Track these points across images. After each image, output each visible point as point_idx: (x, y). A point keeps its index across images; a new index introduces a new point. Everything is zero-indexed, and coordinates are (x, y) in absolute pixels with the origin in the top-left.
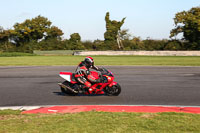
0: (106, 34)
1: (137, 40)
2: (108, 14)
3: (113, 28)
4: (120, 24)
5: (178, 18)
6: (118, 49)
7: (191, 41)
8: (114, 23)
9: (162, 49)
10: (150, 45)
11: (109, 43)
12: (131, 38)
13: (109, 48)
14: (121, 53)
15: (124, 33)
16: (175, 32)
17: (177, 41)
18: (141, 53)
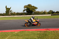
1: (15, 13)
2: (6, 6)
3: (8, 10)
4: (10, 9)
5: (25, 7)
6: (10, 15)
7: (28, 13)
8: (8, 8)
9: (21, 15)
10: (18, 14)
11: (7, 14)
12: (13, 12)
15: (11, 11)
16: (24, 10)
17: (25, 13)
18: (16, 16)
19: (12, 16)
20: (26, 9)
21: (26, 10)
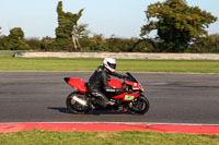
0: (58, 30)
1: (99, 38)
2: (60, 4)
3: (67, 21)
4: (76, 17)
5: (151, 11)
6: (74, 50)
7: (167, 41)
8: (68, 15)
9: (130, 51)
10: (115, 45)
11: (62, 42)
12: (91, 36)
13: (63, 48)
14: (78, 55)
15: (82, 28)
16: (147, 29)
17: (150, 41)
19: (86, 55)
20: (155, 20)
21: (158, 25)
